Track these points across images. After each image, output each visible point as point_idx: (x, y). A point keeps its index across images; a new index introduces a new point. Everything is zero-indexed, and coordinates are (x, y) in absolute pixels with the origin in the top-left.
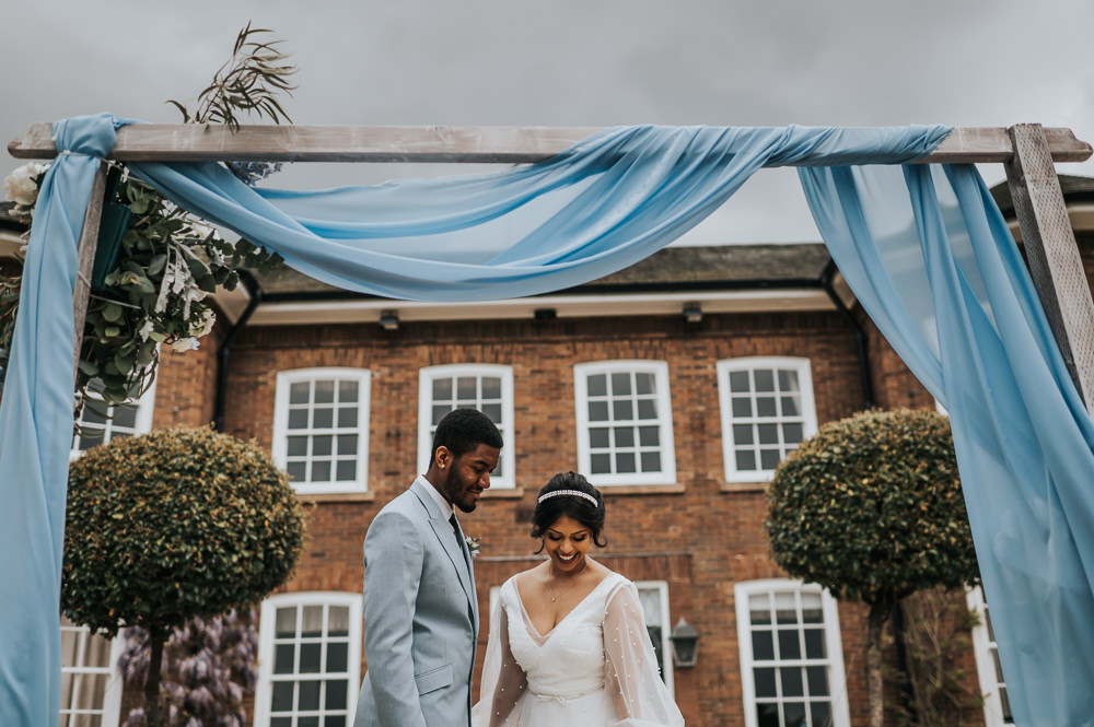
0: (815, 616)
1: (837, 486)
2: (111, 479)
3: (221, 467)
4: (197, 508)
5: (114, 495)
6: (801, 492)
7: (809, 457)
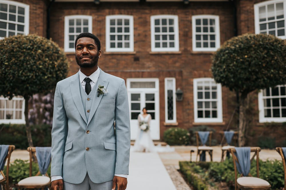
0: (215, 88)
1: (236, 57)
2: (3, 51)
3: (39, 48)
4: (32, 61)
5: (5, 56)
6: (224, 59)
7: (228, 48)
